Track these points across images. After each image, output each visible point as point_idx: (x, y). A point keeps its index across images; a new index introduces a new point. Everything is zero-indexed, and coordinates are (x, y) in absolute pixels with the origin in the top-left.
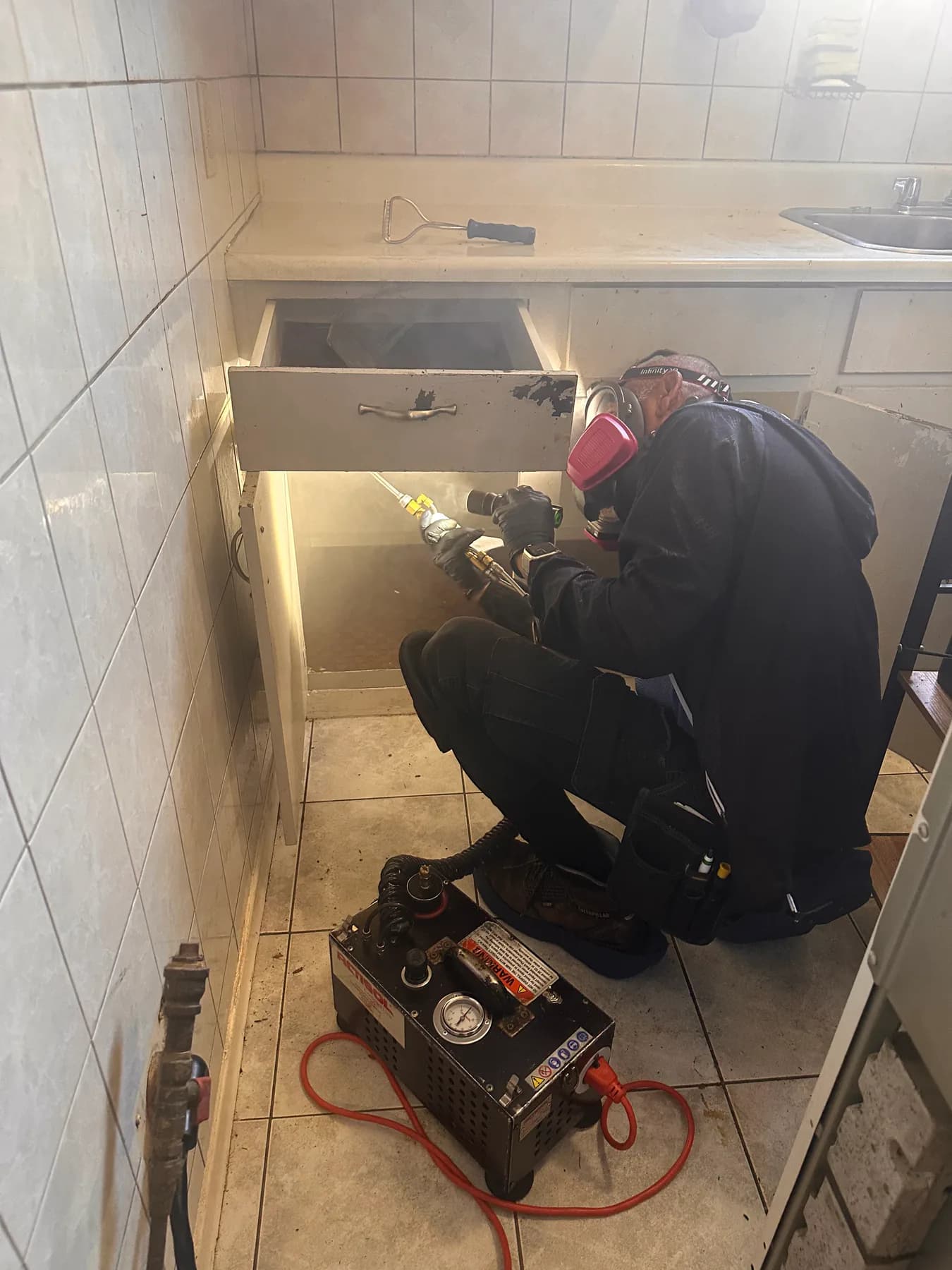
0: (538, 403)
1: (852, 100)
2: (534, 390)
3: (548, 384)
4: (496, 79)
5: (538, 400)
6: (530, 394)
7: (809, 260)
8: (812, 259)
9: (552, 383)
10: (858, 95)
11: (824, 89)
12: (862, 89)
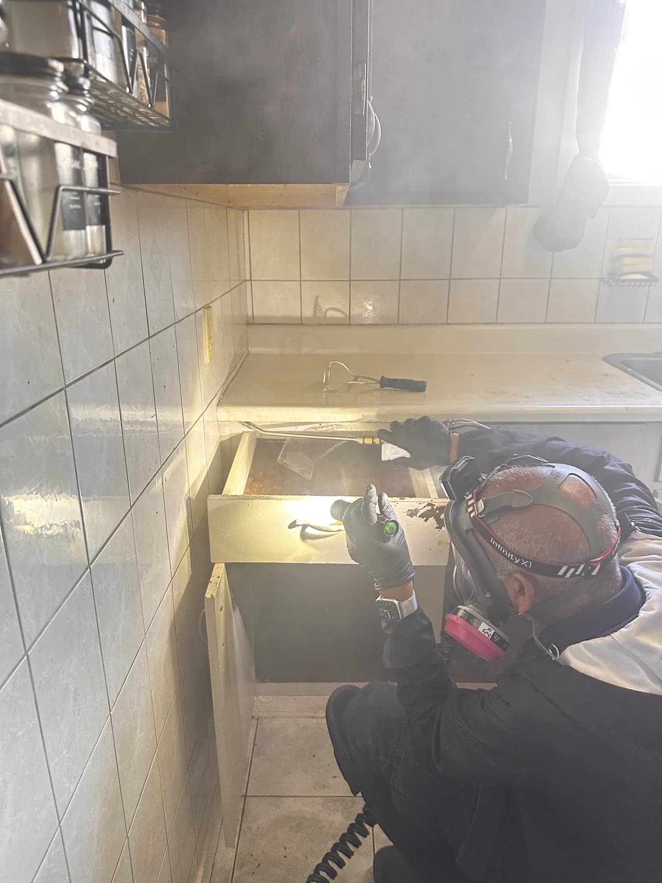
0: (425, 520)
1: (649, 286)
2: (421, 512)
3: (433, 508)
4: (403, 279)
5: (425, 518)
6: (419, 514)
7: (626, 406)
8: (629, 406)
9: (435, 507)
10: (654, 284)
11: (630, 281)
12: (656, 280)
